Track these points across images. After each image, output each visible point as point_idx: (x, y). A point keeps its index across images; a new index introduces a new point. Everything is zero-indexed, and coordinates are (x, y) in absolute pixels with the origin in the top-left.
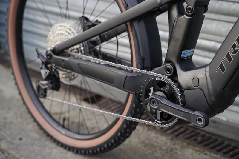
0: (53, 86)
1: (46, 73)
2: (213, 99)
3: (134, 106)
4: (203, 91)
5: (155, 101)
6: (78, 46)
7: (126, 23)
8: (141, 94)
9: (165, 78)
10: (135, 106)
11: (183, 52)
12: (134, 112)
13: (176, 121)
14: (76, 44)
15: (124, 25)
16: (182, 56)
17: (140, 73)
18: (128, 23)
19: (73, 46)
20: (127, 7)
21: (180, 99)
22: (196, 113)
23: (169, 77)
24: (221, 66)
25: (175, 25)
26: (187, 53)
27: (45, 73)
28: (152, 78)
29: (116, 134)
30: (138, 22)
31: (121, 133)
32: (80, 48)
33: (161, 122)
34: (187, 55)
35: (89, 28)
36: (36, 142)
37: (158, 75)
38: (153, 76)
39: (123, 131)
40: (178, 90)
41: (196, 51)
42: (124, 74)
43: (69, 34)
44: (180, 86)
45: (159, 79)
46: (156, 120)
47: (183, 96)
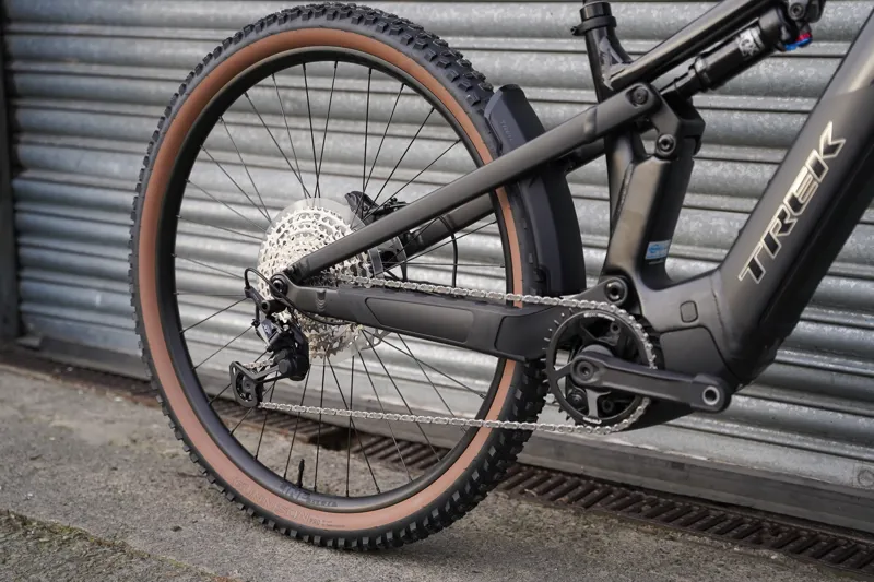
0: (292, 364)
1: (275, 330)
2: (734, 345)
3: (519, 395)
4: (706, 328)
5: (589, 366)
6: (355, 261)
7: (491, 190)
8: (543, 357)
9: (610, 310)
10: (522, 396)
11: (651, 245)
12: (519, 411)
13: (641, 413)
14: (348, 257)
15: (487, 195)
16: (649, 255)
17: (540, 305)
18: (499, 191)
19: (341, 260)
20: (499, 150)
21: (651, 357)
22: (700, 378)
23: (620, 307)
24: (753, 265)
25: (627, 182)
26: (659, 249)
27: (269, 332)
28: (572, 314)
29: (466, 478)
30: (531, 184)
31: (481, 471)
32: (360, 264)
33: (600, 422)
34: (657, 255)
35: (375, 220)
36: (222, 535)
37: (590, 304)
38: (577, 309)
39: (486, 465)
40: (646, 335)
41: (675, 248)
42: (497, 312)
43: (329, 232)
44: (647, 328)
45: (593, 315)
46: (585, 419)
47: (657, 350)
